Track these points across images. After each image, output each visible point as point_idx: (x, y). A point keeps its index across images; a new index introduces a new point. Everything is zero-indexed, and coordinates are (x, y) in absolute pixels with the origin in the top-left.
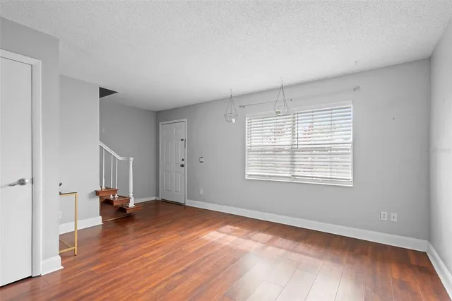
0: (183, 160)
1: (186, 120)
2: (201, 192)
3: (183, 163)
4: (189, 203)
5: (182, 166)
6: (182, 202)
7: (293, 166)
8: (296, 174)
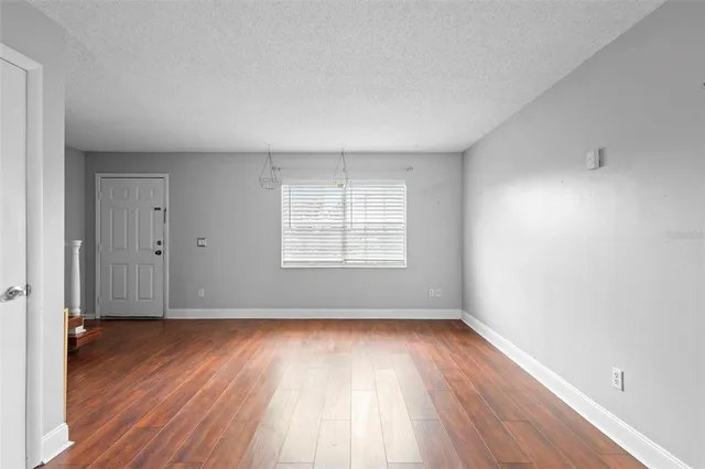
0: (159, 243)
1: (167, 176)
2: (202, 293)
3: (160, 248)
4: (173, 314)
5: (158, 253)
6: (159, 314)
7: (344, 248)
8: (349, 257)
